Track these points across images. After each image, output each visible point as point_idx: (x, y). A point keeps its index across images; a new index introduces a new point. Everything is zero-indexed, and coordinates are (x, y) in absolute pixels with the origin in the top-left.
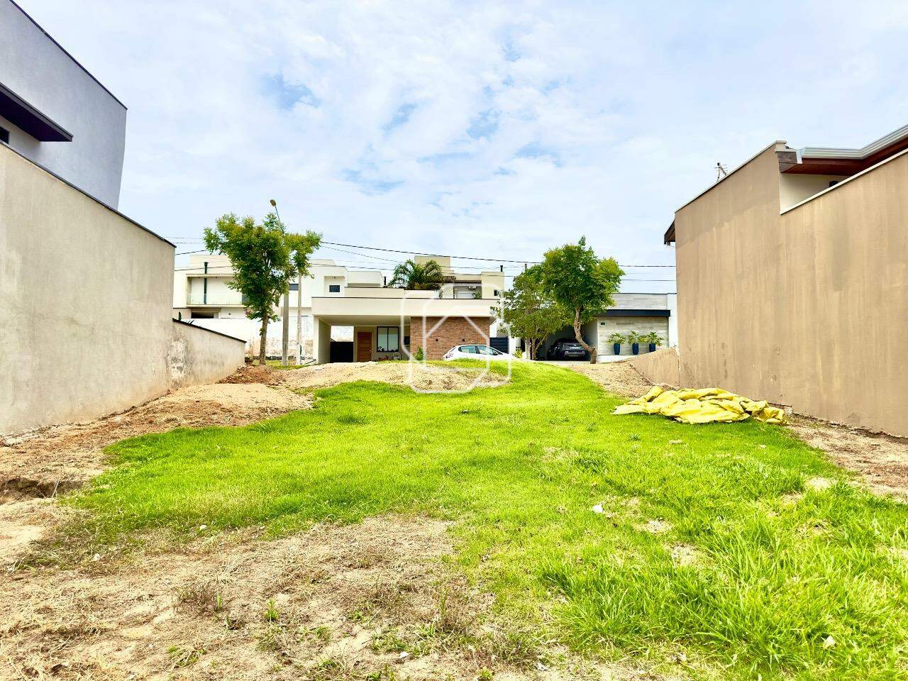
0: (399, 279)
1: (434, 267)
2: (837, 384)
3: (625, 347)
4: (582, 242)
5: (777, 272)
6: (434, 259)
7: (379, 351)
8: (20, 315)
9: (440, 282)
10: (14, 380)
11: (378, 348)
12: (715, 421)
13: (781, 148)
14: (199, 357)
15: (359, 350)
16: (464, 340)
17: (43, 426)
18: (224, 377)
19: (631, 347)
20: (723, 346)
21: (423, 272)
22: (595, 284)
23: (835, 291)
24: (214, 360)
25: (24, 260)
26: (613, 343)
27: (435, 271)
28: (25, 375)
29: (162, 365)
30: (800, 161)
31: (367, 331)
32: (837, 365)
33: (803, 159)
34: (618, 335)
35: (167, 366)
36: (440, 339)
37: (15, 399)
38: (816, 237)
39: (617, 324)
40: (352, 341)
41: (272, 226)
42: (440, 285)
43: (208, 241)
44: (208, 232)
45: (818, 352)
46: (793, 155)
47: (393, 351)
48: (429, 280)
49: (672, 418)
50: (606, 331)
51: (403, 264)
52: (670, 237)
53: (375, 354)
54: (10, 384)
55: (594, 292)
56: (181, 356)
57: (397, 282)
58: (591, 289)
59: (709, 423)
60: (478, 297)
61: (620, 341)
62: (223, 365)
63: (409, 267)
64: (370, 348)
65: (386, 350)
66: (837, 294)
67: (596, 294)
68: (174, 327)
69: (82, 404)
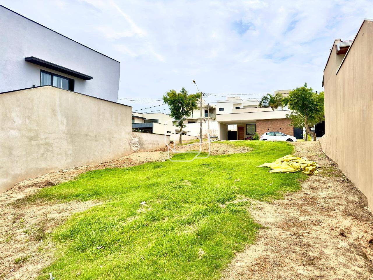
0: (264, 102)
1: (280, 96)
2: (344, 156)
4: (305, 85)
5: (336, 102)
6: (279, 92)
8: (67, 135)
10: (66, 154)
11: (247, 133)
12: (281, 172)
13: (337, 43)
14: (146, 142)
15: (239, 134)
16: (281, 129)
17: (77, 166)
18: (159, 148)
21: (274, 98)
22: (313, 104)
23: (343, 112)
24: (154, 143)
25: (67, 119)
27: (280, 97)
28: (70, 152)
29: (128, 146)
30: (339, 49)
31: (242, 126)
32: (344, 148)
33: (341, 48)
35: (130, 146)
36: (270, 129)
37: (66, 158)
38: (341, 86)
40: (236, 130)
41: (184, 92)
43: (164, 100)
44: (164, 96)
47: (253, 134)
48: (278, 102)
51: (265, 95)
53: (246, 136)
54: (64, 155)
55: (312, 108)
56: (137, 143)
57: (262, 104)
58: (310, 107)
59: (278, 173)
62: (158, 144)
63: (268, 97)
64: (243, 133)
65: (250, 133)
66: (343, 115)
67: (313, 109)
68: (133, 134)
69: (92, 159)
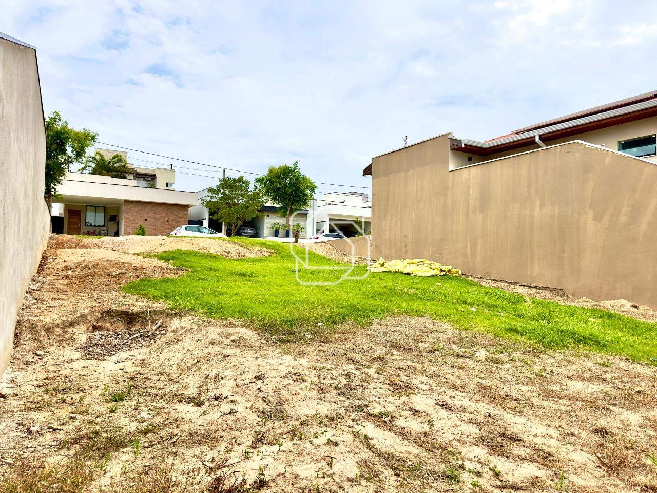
1: (121, 160)
2: (479, 258)
3: (281, 232)
5: (445, 200)
7: (87, 226)
9: (126, 173)
11: (86, 223)
13: (450, 136)
15: (69, 223)
16: (168, 221)
19: (285, 232)
20: (405, 236)
21: (110, 163)
23: (480, 213)
26: (274, 229)
27: (121, 163)
30: (463, 146)
31: (76, 208)
32: (479, 249)
33: (465, 145)
34: (278, 224)
36: (149, 219)
38: (471, 185)
39: (277, 217)
40: (63, 216)
42: (126, 175)
45: (468, 242)
46: (460, 142)
47: (99, 226)
48: (115, 170)
49: (408, 274)
50: (270, 221)
52: (367, 171)
53: (84, 229)
57: (87, 168)
60: (153, 187)
61: (279, 228)
63: (98, 158)
64: (79, 222)
65: (93, 225)
66: (481, 215)
